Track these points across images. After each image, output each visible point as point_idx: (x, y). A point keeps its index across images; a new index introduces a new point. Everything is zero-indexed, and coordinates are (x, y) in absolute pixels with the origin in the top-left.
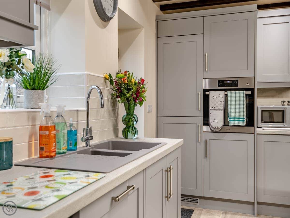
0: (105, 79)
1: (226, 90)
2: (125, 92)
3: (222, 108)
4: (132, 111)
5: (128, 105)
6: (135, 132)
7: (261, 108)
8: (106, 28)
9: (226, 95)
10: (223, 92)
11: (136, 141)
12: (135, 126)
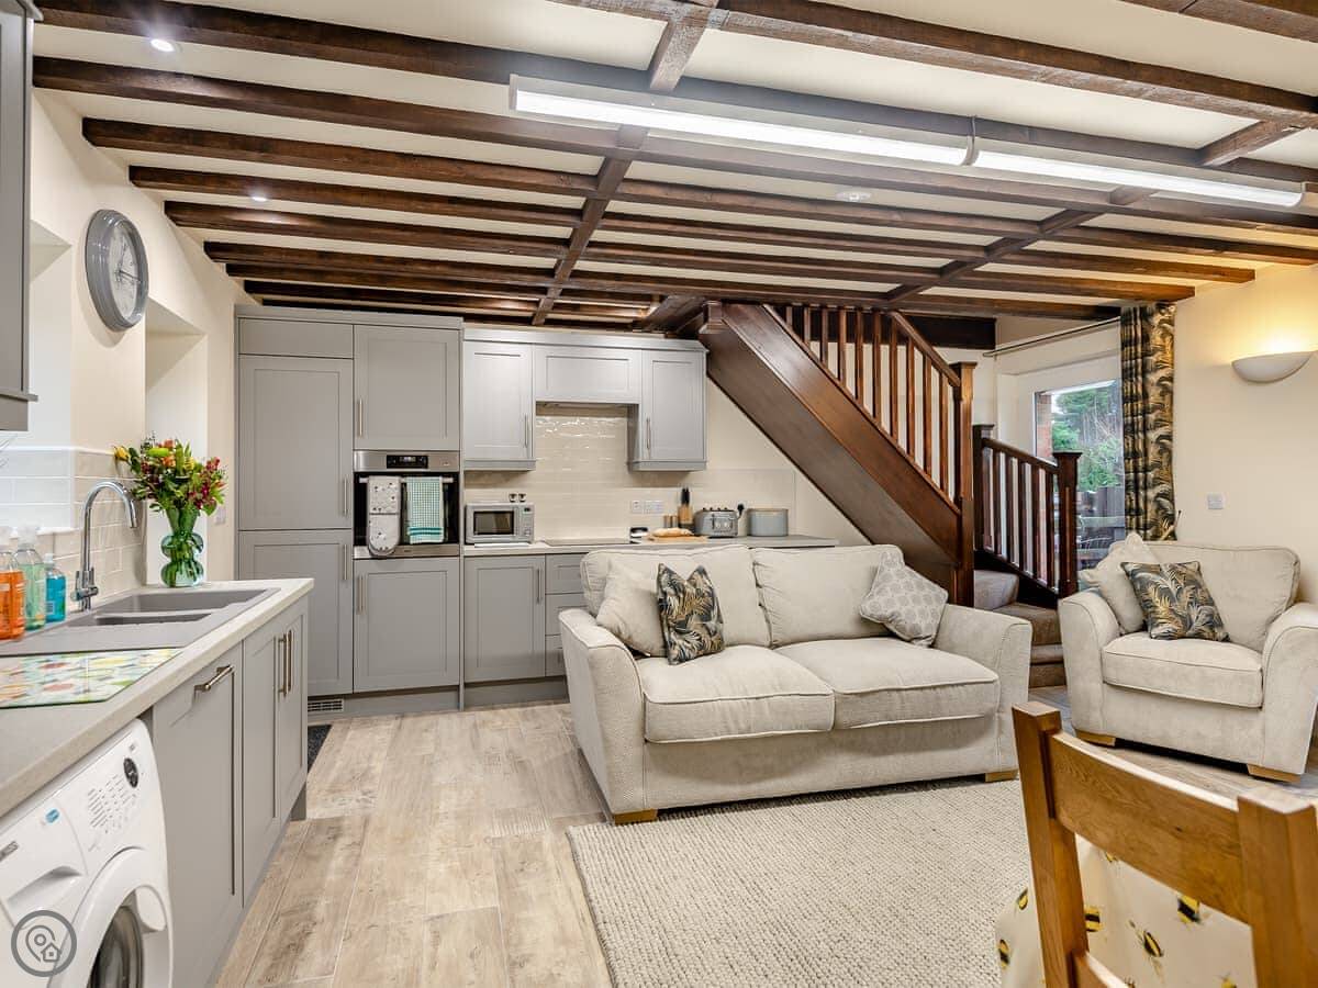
0: (117, 458)
1: (402, 475)
2: (171, 486)
3: (396, 510)
4: (187, 527)
5: (178, 514)
6: (195, 570)
7: (474, 507)
8: (118, 346)
9: (403, 486)
10: (397, 478)
11: (201, 590)
12: (196, 559)
